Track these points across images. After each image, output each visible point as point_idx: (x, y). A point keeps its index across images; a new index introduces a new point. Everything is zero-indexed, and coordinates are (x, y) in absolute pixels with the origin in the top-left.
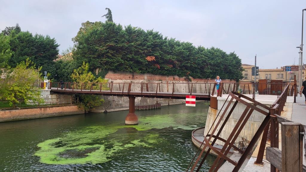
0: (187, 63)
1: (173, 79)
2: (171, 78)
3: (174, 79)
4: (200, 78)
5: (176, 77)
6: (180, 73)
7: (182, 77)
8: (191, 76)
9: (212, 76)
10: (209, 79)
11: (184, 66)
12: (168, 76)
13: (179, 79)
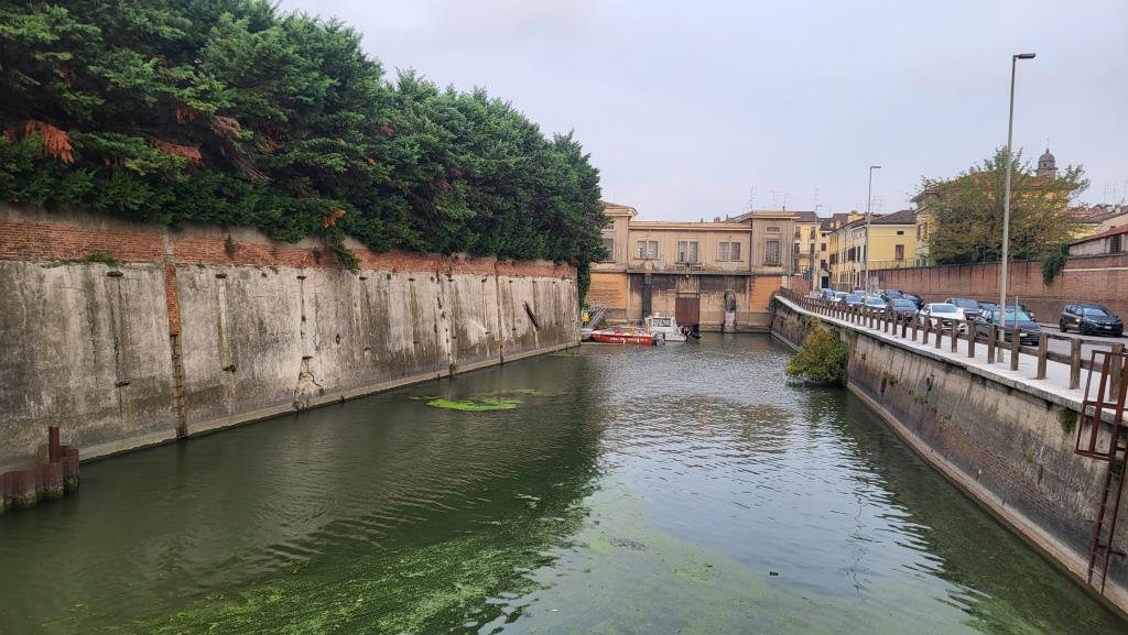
0: (326, 150)
1: (219, 249)
2: (210, 242)
3: (230, 250)
4: (408, 249)
5: (250, 239)
6: (277, 214)
7: (294, 240)
8: (354, 235)
9: (473, 238)
10: (462, 256)
11: (300, 167)
12: (175, 227)
13: (274, 254)
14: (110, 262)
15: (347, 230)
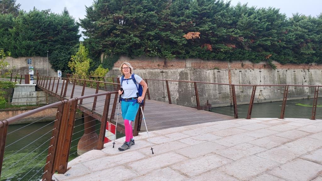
0: (266, 40)
1: (240, 65)
2: (238, 64)
3: (243, 66)
5: (247, 63)
6: (253, 57)
7: (258, 63)
8: (275, 60)
11: (260, 45)
12: (231, 61)
13: (253, 66)
14: (218, 69)
15: (273, 59)
